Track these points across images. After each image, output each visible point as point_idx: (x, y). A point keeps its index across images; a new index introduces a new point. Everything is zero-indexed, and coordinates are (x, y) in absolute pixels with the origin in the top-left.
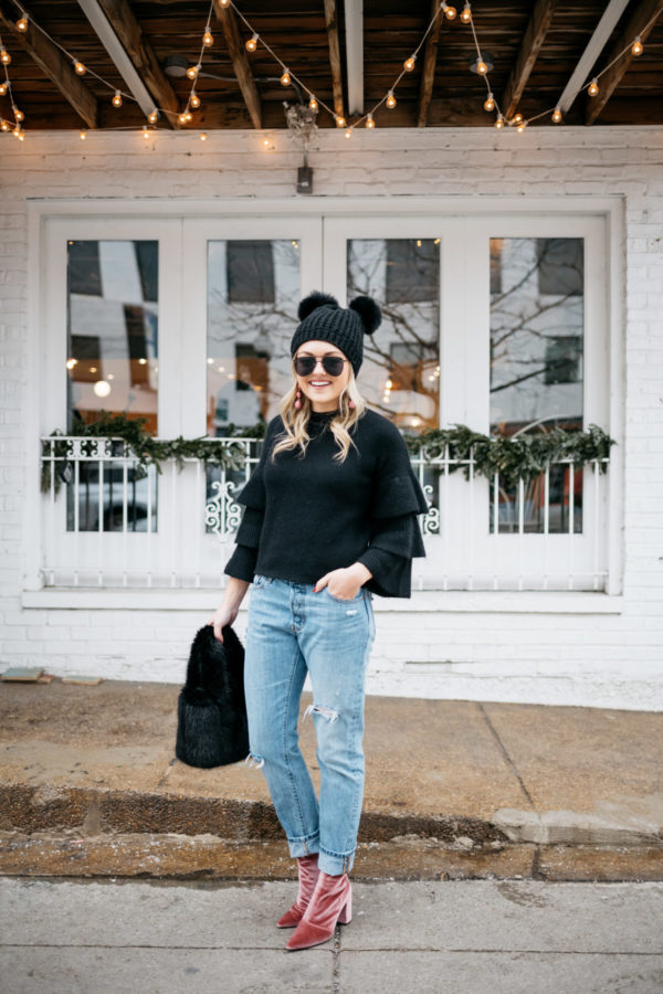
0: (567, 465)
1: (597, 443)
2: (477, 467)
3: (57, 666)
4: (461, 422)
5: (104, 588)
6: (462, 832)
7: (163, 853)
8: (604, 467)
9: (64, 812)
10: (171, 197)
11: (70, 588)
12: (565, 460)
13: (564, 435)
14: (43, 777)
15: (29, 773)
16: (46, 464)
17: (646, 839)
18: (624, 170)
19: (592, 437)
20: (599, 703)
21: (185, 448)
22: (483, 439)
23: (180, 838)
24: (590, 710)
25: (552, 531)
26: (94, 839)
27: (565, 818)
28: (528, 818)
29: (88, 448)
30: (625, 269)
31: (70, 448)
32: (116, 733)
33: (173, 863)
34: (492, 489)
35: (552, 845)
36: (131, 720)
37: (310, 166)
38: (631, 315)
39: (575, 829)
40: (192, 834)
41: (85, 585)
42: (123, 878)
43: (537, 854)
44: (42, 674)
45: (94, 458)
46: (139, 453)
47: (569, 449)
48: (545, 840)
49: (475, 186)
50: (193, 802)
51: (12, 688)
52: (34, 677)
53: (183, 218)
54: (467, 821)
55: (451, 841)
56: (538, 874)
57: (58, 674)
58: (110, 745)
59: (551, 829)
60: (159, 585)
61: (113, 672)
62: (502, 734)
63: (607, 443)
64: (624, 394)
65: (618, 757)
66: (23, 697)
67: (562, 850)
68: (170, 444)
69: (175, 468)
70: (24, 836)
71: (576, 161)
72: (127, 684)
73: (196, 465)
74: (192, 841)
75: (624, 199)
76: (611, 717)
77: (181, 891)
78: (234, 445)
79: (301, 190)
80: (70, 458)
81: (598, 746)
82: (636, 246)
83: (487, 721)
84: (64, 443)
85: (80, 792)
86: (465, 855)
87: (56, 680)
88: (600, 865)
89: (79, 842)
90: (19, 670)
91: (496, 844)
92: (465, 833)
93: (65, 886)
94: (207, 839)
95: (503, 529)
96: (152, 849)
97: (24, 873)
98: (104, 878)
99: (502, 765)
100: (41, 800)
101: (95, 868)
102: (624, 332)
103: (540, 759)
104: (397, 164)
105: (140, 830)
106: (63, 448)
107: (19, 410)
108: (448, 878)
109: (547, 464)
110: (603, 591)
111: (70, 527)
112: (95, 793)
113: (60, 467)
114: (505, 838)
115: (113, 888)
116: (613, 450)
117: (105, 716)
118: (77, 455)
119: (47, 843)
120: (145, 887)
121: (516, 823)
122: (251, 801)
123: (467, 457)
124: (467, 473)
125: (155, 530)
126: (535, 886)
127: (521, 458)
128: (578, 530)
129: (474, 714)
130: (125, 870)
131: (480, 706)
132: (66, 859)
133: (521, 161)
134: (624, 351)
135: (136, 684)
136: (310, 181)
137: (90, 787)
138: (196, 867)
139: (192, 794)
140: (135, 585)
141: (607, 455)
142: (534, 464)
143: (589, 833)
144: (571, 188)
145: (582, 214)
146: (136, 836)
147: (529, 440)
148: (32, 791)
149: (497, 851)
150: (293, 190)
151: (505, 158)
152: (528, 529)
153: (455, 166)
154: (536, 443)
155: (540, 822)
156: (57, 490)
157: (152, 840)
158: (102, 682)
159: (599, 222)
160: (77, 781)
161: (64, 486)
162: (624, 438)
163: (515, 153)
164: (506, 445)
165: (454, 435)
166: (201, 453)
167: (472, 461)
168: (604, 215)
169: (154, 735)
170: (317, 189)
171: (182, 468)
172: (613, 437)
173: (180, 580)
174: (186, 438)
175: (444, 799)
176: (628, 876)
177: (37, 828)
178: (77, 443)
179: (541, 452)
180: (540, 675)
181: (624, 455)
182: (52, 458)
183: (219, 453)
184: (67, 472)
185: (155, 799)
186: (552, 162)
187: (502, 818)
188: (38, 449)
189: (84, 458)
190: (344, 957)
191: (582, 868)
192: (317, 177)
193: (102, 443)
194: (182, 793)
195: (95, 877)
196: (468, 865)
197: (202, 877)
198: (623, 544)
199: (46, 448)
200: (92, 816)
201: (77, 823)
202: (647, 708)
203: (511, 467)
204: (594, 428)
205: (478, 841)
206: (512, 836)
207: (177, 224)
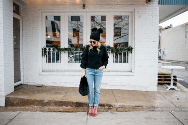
0: (126, 52)
1: (130, 48)
2: (111, 52)
3: (45, 84)
4: (109, 45)
5: (52, 72)
6: (106, 106)
7: (63, 109)
8: (131, 52)
9: (48, 103)
10: (62, 9)
11: (47, 72)
12: (125, 51)
13: (125, 47)
14: (45, 99)
15: (43, 98)
16: (43, 52)
17: (133, 106)
18: (135, 5)
19: (129, 48)
20: (130, 89)
21: (65, 49)
22: (112, 48)
23: (65, 107)
24: (129, 90)
25: (123, 62)
26: (53, 107)
27: (121, 104)
28: (116, 104)
29: (49, 49)
30: (135, 21)
31: (47, 49)
32: (55, 93)
33: (64, 110)
34: (114, 55)
35: (119, 107)
36: (57, 92)
37: (85, 4)
38: (136, 28)
39: (123, 105)
40: (67, 106)
41: (49, 71)
42: (57, 112)
43: (117, 109)
44: (42, 85)
45: (50, 51)
46: (57, 50)
47: (126, 49)
48: (118, 107)
49: (111, 8)
50: (67, 102)
51: (38, 87)
52: (41, 86)
53: (64, 12)
54: (107, 104)
55: (105, 107)
56: (117, 111)
57: (45, 85)
58: (54, 95)
59: (119, 105)
60: (61, 71)
61: (54, 85)
62: (114, 93)
63: (132, 49)
64: (135, 41)
65: (132, 96)
66: (40, 88)
67: (120, 108)
68: (63, 49)
69: (63, 53)
70: (42, 107)
71: (127, 4)
72: (56, 87)
73: (67, 52)
74: (67, 107)
75: (135, 10)
76: (132, 91)
77: (66, 113)
78: (73, 49)
79: (83, 8)
80: (47, 51)
81: (129, 95)
82: (136, 17)
83: (112, 92)
84: (45, 48)
85: (50, 101)
86: (107, 109)
87: (45, 86)
88: (126, 110)
89: (50, 108)
90: (39, 85)
91: (111, 107)
92: (107, 106)
93: (49, 113)
94: (69, 107)
95: (116, 62)
96: (61, 108)
97: (43, 111)
98: (55, 112)
99: (114, 97)
100: (45, 102)
101: (53, 111)
102: (135, 31)
103: (119, 97)
104: (98, 4)
105: (59, 106)
106: (45, 49)
107: (38, 43)
108: (104, 111)
109: (122, 52)
110: (131, 72)
111: (47, 62)
112: (53, 101)
113: (45, 52)
114: (112, 107)
115: (56, 113)
116: (133, 49)
117: (53, 91)
118: (48, 50)
119: (46, 108)
120: (60, 113)
121: (114, 104)
122: (76, 102)
123: (110, 51)
124: (110, 53)
125: (60, 62)
126: (116, 112)
127: (118, 51)
128: (127, 62)
129: (110, 91)
130: (57, 111)
131: (112, 90)
132: (49, 110)
133: (119, 4)
134: (135, 34)
135: (57, 87)
136: (85, 7)
137: (52, 100)
138: (68, 110)
139: (67, 101)
140: (57, 71)
141: (132, 50)
142: (120, 52)
143: (125, 106)
144: (126, 8)
145: (129, 12)
146: (59, 107)
147: (119, 48)
148: (43, 101)
149: (111, 108)
150: (82, 8)
151: (116, 3)
152: (119, 62)
153: (108, 4)
154: (121, 48)
155: (117, 105)
156: (44, 56)
157: (61, 107)
158: (52, 86)
159: (131, 13)
160: (50, 99)
161: (45, 55)
162: (134, 48)
163: (117, 2)
164: (116, 49)
165: (108, 47)
166: (67, 50)
167: (111, 51)
168: (132, 12)
169: (61, 93)
170: (86, 8)
171: (64, 52)
172: (133, 47)
173: (64, 70)
174: (65, 48)
175: (104, 102)
176: (129, 111)
177: (44, 106)
178: (48, 48)
179: (121, 50)
180: (121, 85)
181: (134, 50)
182: (44, 51)
183: (70, 50)
184: (46, 53)
185: (62, 101)
186: (123, 4)
187: (112, 104)
188: (41, 49)
189: (49, 51)
190: (88, 120)
191: (123, 110)
192: (86, 6)
193: (52, 49)
194: (65, 101)
195: (53, 112)
196: (107, 110)
197: (68, 112)
198: (134, 64)
199: (43, 49)
200: (52, 104)
201: (50, 105)
202: (138, 90)
203: (117, 52)
204: (130, 46)
205: (108, 107)
206: (113, 106)
207: (63, 13)
